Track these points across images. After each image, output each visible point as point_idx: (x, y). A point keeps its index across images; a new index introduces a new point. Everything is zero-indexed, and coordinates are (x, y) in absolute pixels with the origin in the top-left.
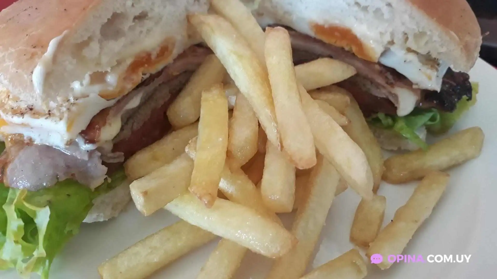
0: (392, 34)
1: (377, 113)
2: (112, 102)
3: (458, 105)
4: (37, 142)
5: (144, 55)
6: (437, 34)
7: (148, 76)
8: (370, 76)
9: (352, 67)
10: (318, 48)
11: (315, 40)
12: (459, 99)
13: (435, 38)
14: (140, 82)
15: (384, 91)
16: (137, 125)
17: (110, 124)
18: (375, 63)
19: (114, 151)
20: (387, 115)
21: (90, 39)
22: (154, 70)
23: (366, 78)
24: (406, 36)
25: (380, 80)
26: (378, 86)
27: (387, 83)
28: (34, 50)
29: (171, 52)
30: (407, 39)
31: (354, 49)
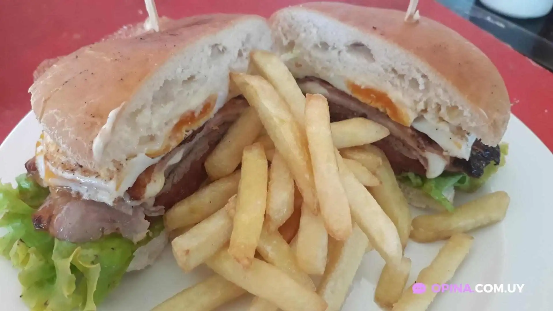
0: (426, 104)
1: (408, 172)
2: (157, 159)
3: (485, 170)
4: (85, 197)
5: (189, 114)
6: (468, 109)
7: (191, 132)
8: (402, 138)
9: (386, 129)
10: (353, 106)
11: (351, 98)
12: (487, 164)
13: (466, 113)
14: (183, 139)
15: (414, 153)
16: (176, 179)
17: (155, 181)
18: (408, 127)
19: (155, 205)
20: (417, 175)
21: (143, 107)
22: (195, 127)
23: (398, 139)
24: (440, 106)
25: (411, 143)
26: (409, 148)
27: (418, 147)
28: (93, 119)
29: (213, 108)
30: (439, 109)
31: (389, 112)
